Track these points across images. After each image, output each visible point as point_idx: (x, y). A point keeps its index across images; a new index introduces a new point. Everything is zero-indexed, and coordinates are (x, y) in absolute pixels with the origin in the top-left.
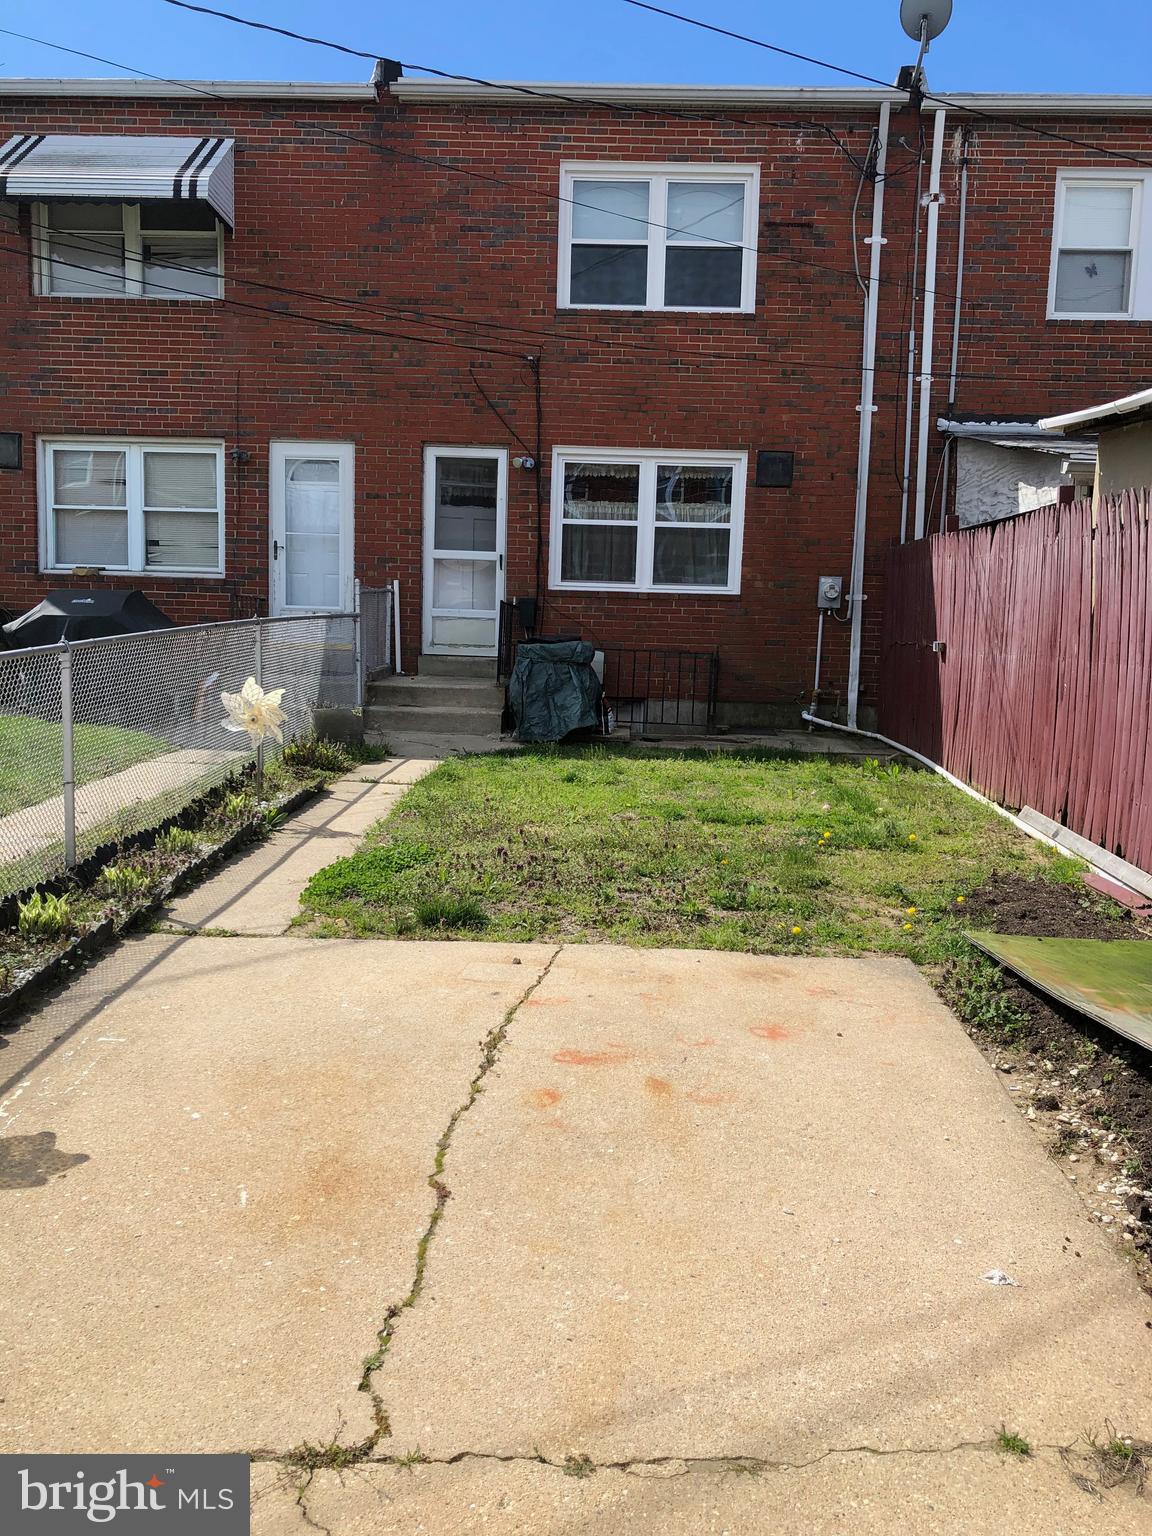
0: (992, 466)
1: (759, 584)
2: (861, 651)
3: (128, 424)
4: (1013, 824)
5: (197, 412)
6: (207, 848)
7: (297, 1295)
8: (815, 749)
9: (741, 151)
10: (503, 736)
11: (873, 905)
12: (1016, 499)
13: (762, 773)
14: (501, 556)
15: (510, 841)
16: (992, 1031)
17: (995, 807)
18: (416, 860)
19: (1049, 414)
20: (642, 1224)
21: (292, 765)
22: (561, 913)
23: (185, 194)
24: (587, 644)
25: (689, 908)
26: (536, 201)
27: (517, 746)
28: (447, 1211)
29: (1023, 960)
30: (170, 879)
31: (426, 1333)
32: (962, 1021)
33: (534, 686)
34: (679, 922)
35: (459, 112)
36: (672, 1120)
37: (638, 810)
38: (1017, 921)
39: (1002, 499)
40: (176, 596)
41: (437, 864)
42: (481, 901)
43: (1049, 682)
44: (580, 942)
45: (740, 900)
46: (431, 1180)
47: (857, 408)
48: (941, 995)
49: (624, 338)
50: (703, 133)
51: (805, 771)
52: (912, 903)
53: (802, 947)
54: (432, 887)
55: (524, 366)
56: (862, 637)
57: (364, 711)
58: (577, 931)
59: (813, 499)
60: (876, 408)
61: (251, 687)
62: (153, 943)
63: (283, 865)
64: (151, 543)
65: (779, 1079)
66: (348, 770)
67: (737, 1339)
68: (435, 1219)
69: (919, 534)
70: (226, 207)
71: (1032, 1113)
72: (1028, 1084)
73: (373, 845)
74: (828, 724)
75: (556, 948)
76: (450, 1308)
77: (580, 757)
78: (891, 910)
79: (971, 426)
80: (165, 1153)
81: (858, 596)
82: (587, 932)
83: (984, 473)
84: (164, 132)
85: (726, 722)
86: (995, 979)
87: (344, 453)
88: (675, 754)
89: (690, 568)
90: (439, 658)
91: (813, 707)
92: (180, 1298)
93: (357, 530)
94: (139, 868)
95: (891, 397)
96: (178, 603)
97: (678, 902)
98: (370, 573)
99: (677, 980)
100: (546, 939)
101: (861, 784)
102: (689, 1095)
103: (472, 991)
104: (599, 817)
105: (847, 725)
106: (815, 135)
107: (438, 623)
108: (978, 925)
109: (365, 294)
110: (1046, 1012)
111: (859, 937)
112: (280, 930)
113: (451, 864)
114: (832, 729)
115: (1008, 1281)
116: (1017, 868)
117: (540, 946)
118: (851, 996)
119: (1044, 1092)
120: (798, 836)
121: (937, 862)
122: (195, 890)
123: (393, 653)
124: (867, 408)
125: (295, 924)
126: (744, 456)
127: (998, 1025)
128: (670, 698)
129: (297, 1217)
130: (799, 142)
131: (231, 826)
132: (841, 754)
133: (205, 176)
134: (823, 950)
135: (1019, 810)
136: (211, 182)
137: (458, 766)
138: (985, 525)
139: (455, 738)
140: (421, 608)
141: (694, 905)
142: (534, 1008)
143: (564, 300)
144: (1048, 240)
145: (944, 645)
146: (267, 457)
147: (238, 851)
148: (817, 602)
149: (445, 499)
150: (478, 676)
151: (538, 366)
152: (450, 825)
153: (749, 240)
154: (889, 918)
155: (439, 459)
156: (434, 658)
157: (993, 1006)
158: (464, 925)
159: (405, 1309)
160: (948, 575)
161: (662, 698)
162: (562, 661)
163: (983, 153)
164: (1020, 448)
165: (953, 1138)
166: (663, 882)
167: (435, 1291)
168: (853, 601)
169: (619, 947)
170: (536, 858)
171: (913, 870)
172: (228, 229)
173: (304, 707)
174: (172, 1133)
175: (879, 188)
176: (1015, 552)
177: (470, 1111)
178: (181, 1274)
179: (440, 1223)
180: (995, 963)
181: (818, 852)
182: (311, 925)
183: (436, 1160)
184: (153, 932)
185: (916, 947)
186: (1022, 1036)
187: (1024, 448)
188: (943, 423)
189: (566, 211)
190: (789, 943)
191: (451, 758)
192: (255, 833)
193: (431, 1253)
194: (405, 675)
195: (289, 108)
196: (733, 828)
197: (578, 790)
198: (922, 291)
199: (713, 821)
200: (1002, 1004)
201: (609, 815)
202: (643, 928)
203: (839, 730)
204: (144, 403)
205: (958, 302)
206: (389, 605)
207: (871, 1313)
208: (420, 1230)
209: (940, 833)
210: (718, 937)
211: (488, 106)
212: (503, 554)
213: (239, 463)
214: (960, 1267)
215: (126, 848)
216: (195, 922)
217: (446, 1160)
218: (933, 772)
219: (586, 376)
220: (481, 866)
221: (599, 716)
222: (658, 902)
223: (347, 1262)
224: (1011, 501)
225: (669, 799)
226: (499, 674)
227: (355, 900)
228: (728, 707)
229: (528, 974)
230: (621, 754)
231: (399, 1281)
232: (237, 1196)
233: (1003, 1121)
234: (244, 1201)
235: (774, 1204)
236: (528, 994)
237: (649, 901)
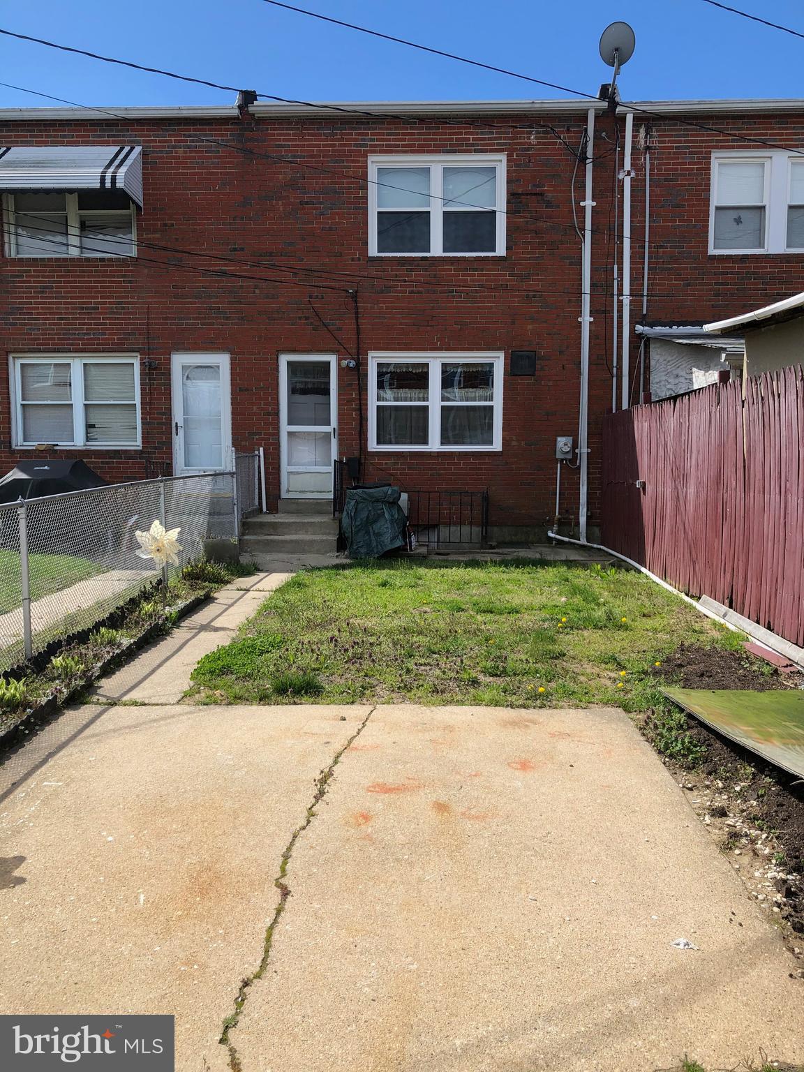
0: (675, 357)
1: (514, 443)
2: (588, 487)
3: (72, 344)
4: (695, 608)
5: (120, 334)
6: (126, 641)
7: (177, 972)
8: (557, 558)
9: (492, 145)
10: (337, 554)
11: (596, 670)
12: (691, 380)
13: (520, 576)
14: (334, 429)
15: (339, 631)
16: (680, 759)
17: (683, 596)
18: (273, 646)
19: (712, 320)
20: (428, 911)
21: (189, 580)
22: (375, 683)
23: (108, 185)
24: (396, 488)
25: (466, 676)
26: (352, 183)
27: (348, 561)
28: (288, 906)
29: (701, 707)
30: (99, 664)
31: (269, 999)
32: (659, 753)
33: (359, 519)
34: (459, 686)
35: (297, 123)
36: (451, 832)
37: (431, 606)
38: (698, 678)
39: (682, 380)
40: (107, 463)
41: (287, 650)
42: (319, 675)
43: (717, 508)
44: (389, 703)
45: (502, 669)
46: (277, 882)
47: (579, 319)
48: (643, 735)
49: (416, 276)
50: (466, 134)
51: (549, 574)
52: (624, 667)
53: (545, 702)
54: (284, 666)
55: (346, 297)
56: (588, 478)
57: (240, 540)
58: (386, 694)
59: (550, 383)
60: (592, 319)
61: (157, 527)
62: (86, 712)
63: (179, 653)
64: (89, 426)
65: (528, 800)
66: (228, 582)
67: (495, 996)
68: (279, 911)
69: (625, 406)
70: (137, 193)
71: (708, 819)
72: (705, 798)
73: (244, 637)
74: (566, 539)
75: (371, 708)
76: (287, 979)
77: (391, 568)
78: (609, 673)
79: (658, 330)
80: (87, 867)
81: (584, 450)
82: (393, 695)
83: (669, 362)
84: (94, 143)
85: (494, 540)
86: (682, 722)
87: (223, 361)
88: (458, 564)
89: (467, 433)
90: (293, 501)
91: (555, 528)
92: (93, 976)
93: (233, 413)
94: (76, 658)
95: (602, 311)
96: (109, 468)
97: (458, 672)
98: (243, 443)
99: (457, 729)
100: (365, 701)
101: (589, 582)
102: (463, 814)
103: (311, 741)
104: (403, 611)
105: (579, 540)
106: (544, 132)
107: (291, 476)
108: (669, 683)
109: (235, 250)
110: (718, 745)
111: (586, 693)
112: (176, 700)
113: (298, 649)
114: (569, 543)
115: (690, 946)
116: (698, 640)
117: (360, 707)
118: (581, 736)
119: (716, 804)
120: (544, 621)
121: (642, 636)
122: (117, 672)
123: (260, 498)
124: (586, 319)
125: (187, 695)
126: (501, 355)
127: (685, 756)
128: (455, 524)
129: (180, 913)
130: (532, 137)
131: (143, 625)
132: (575, 561)
133: (122, 172)
134: (561, 704)
135: (700, 598)
136: (126, 176)
137: (305, 577)
138: (669, 399)
139: (303, 556)
140: (279, 466)
141: (469, 674)
142: (354, 753)
143: (373, 251)
144: (707, 201)
145: (644, 483)
146: (169, 364)
147: (148, 644)
148: (555, 455)
149: (293, 391)
150: (320, 513)
151: (356, 296)
152: (298, 620)
153: (500, 206)
154: (607, 679)
155: (289, 363)
156: (289, 501)
157: (680, 742)
158: (306, 693)
159: (254, 981)
160: (645, 434)
161: (449, 524)
162: (378, 501)
163: (660, 142)
164: (692, 344)
165: (651, 840)
166: (447, 658)
167: (277, 966)
168: (580, 453)
169: (417, 706)
170: (358, 643)
171: (625, 643)
172: (139, 208)
173: (198, 539)
174: (93, 852)
175: (589, 167)
176: (690, 417)
177: (306, 830)
178: (94, 958)
179: (282, 914)
180: (682, 710)
181: (558, 632)
182: (197, 696)
183: (281, 867)
184: (86, 703)
185: (626, 700)
186: (701, 762)
187: (696, 344)
188: (639, 328)
189: (372, 190)
190: (537, 699)
191: (301, 572)
192: (161, 630)
193: (275, 937)
194: (269, 514)
195: (180, 124)
196: (499, 616)
197: (389, 592)
198: (621, 237)
199: (484, 612)
200: (686, 740)
201: (411, 610)
202: (433, 692)
203: (574, 544)
204: (83, 329)
205: (647, 244)
206: (256, 465)
207: (592, 973)
208: (268, 920)
209: (644, 616)
210: (486, 696)
211: (317, 119)
212: (336, 427)
213: (150, 369)
214: (656, 936)
215: (69, 644)
216: (116, 695)
217: (288, 867)
218: (640, 572)
219: (392, 302)
220: (319, 650)
221: (404, 538)
222: (444, 672)
223: (215, 945)
224: (688, 381)
225: (454, 597)
226: (335, 511)
227: (229, 677)
228: (495, 529)
229: (350, 728)
230: (420, 565)
231: (251, 959)
232: (137, 898)
233: (687, 826)
234: (142, 902)
235: (523, 893)
236: (350, 742)
237: (438, 672)
